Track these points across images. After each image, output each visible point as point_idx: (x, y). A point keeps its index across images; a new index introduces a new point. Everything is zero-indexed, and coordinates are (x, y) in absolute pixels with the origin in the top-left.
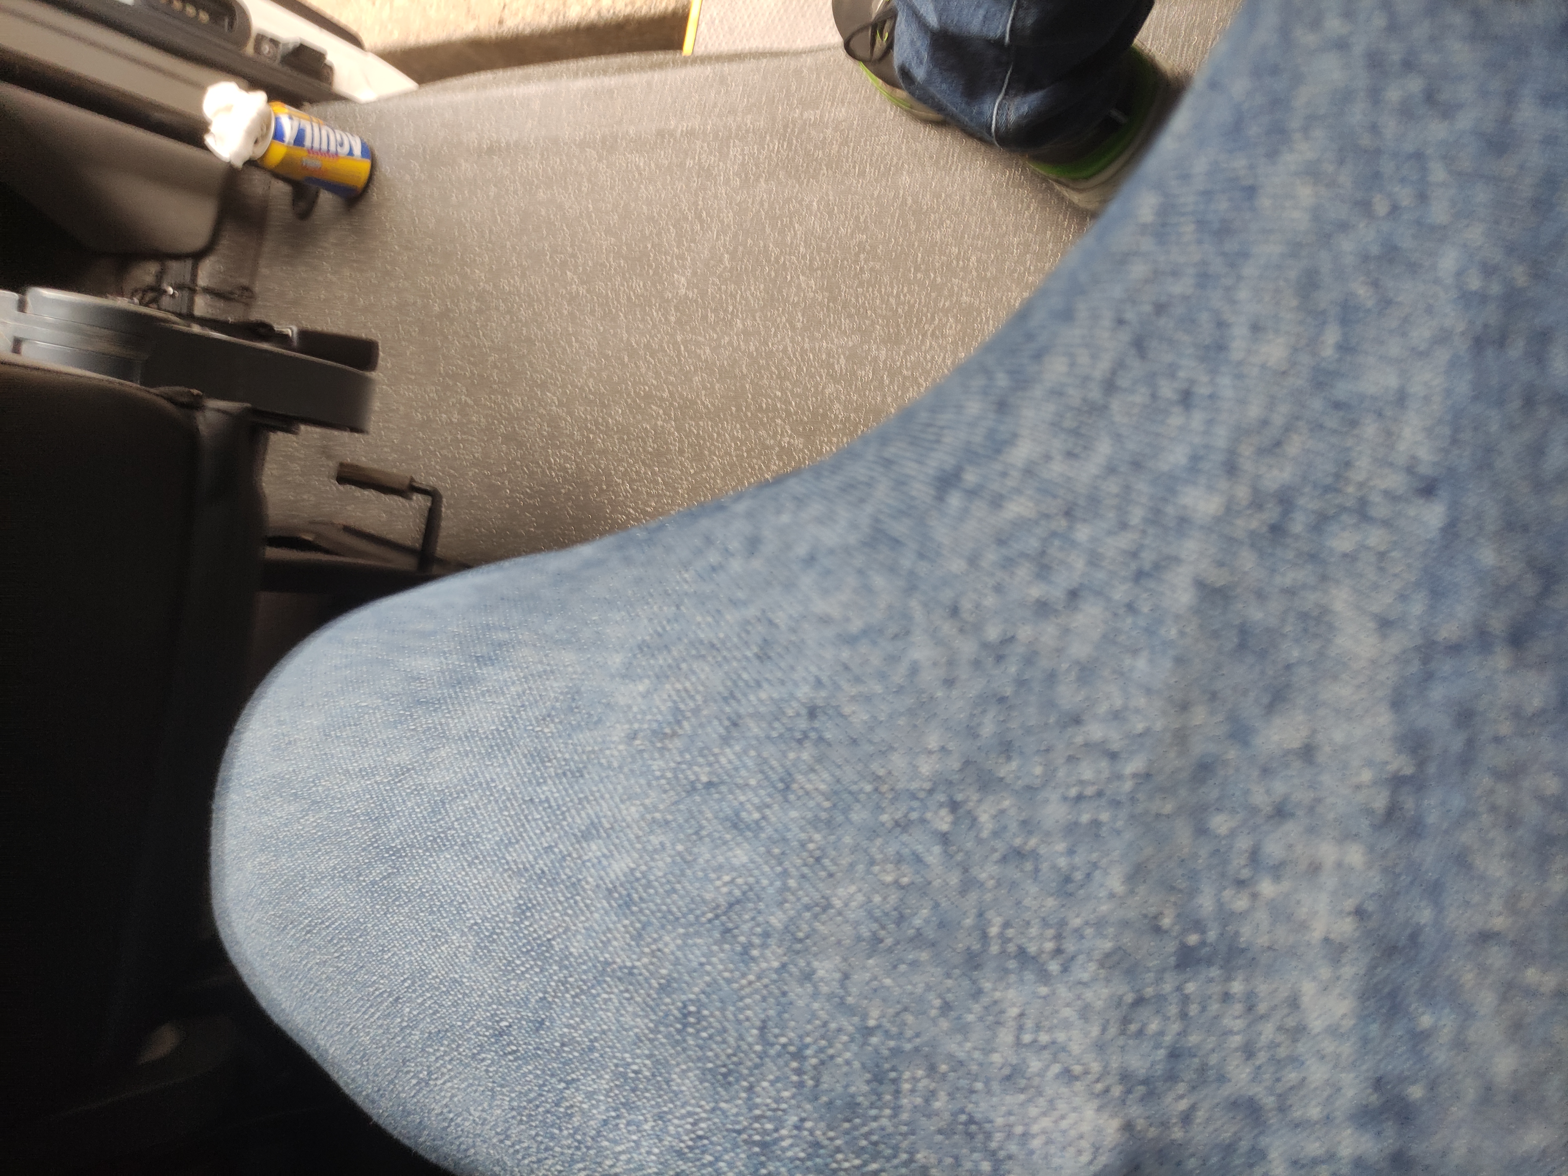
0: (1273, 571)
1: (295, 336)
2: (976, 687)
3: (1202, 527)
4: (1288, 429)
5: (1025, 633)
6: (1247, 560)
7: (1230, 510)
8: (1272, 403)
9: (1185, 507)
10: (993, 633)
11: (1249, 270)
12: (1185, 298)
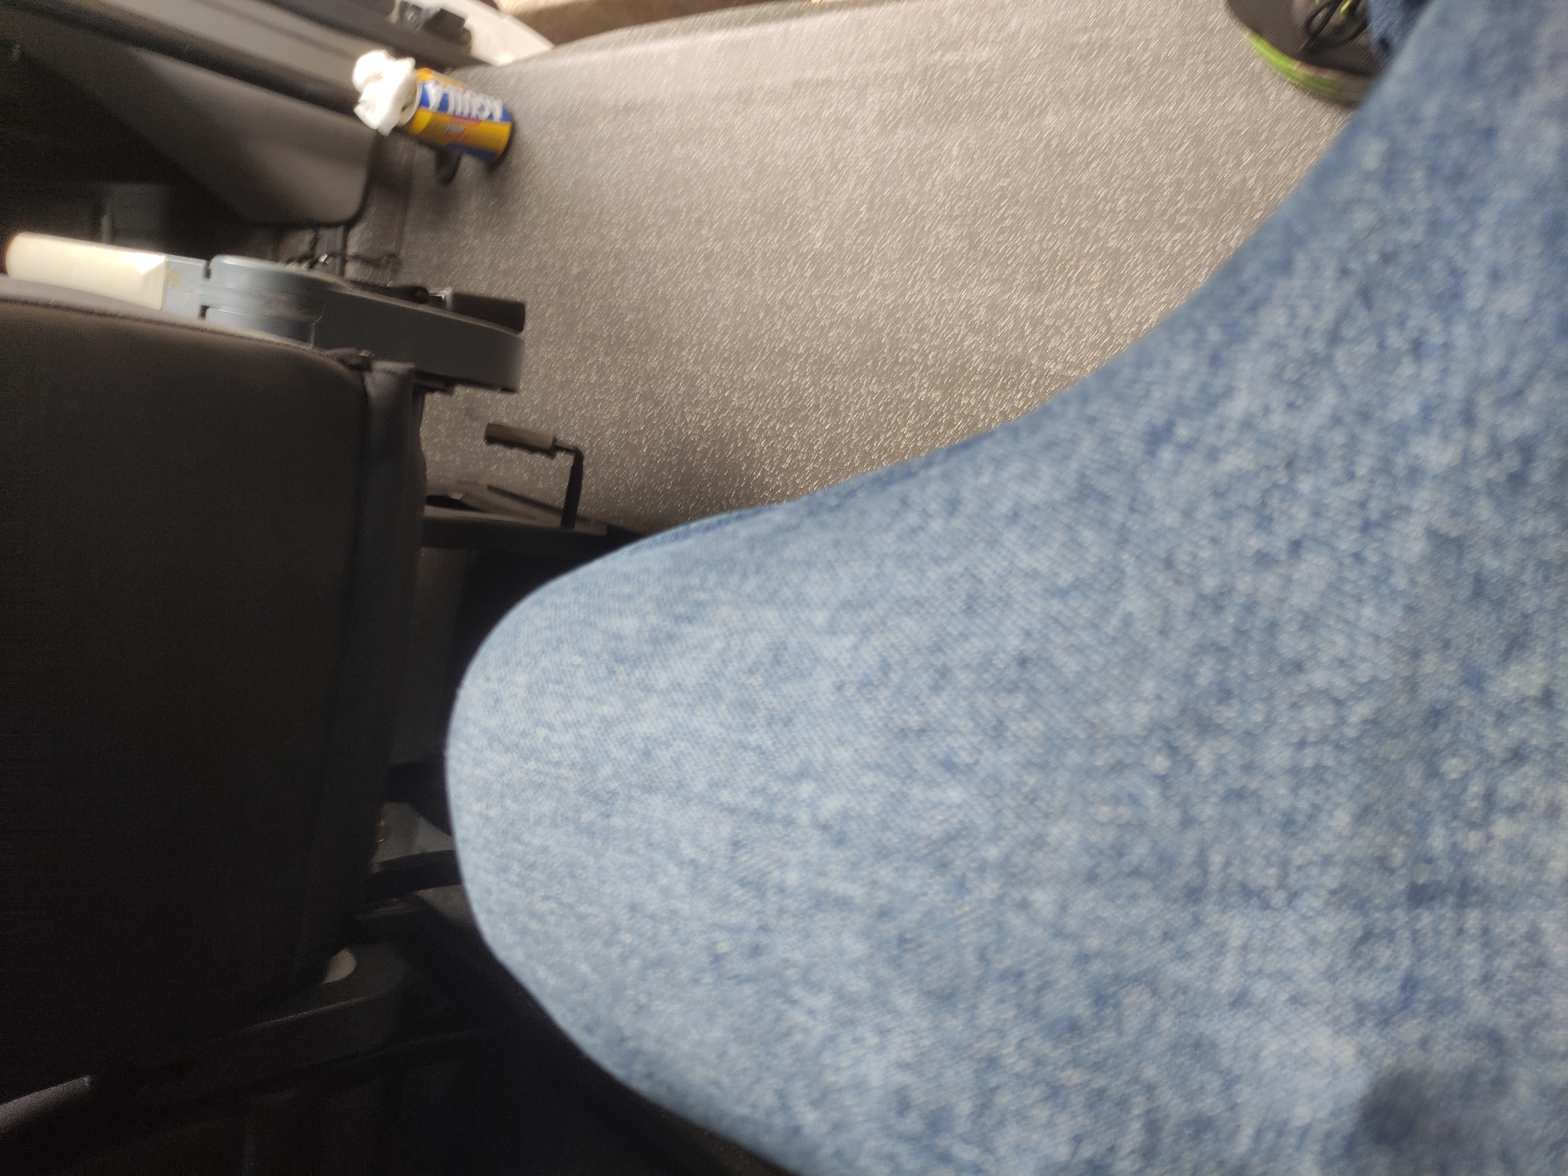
0: (1511, 520)
1: (449, 298)
2: (1194, 635)
3: (1435, 477)
4: (1530, 378)
5: (1244, 583)
6: (1484, 510)
7: (1466, 460)
8: (1512, 353)
9: (1416, 457)
10: (1210, 583)
11: (1488, 216)
12: (1416, 247)
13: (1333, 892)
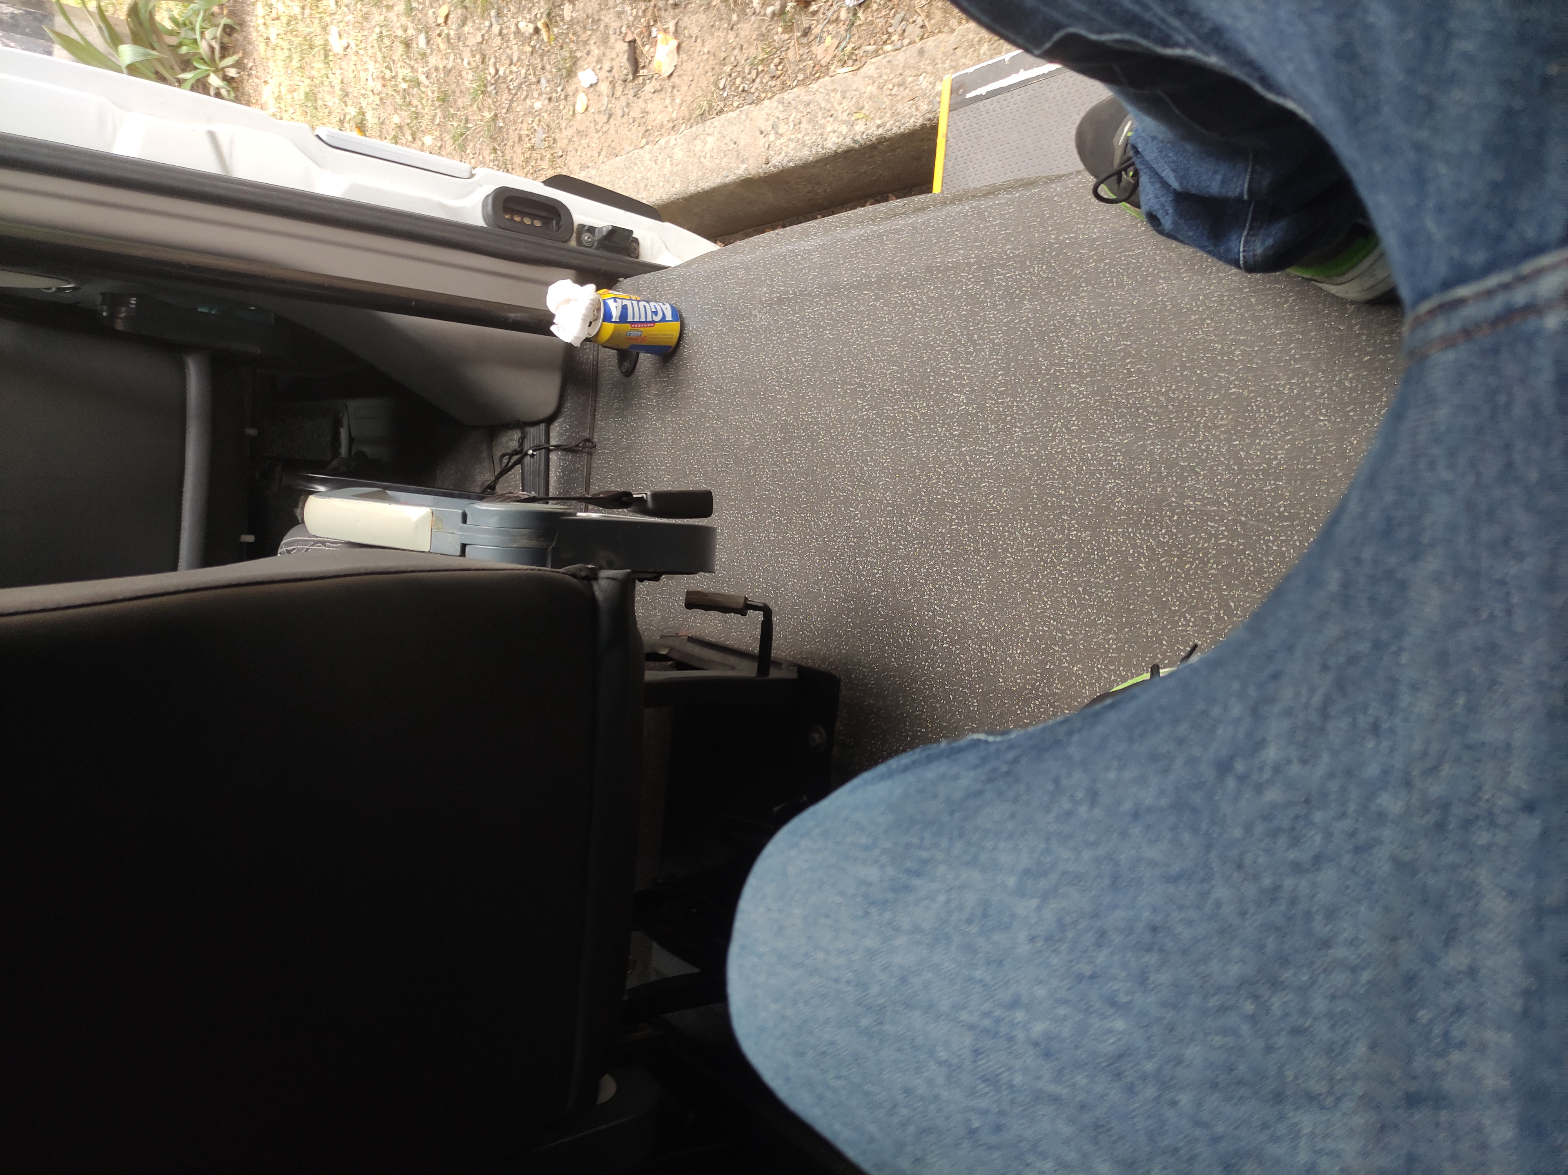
1: (649, 499)
13: (1361, 1098)
